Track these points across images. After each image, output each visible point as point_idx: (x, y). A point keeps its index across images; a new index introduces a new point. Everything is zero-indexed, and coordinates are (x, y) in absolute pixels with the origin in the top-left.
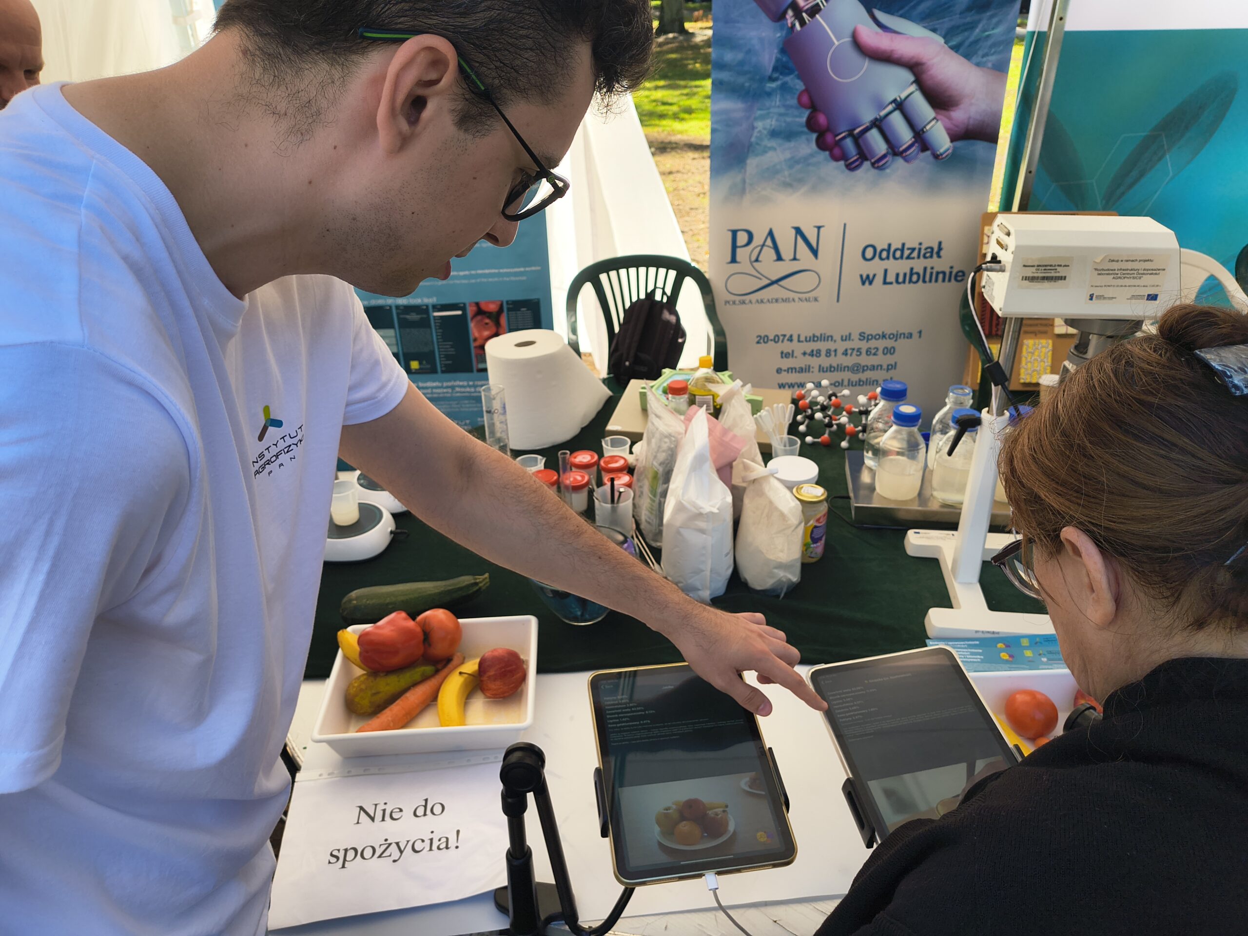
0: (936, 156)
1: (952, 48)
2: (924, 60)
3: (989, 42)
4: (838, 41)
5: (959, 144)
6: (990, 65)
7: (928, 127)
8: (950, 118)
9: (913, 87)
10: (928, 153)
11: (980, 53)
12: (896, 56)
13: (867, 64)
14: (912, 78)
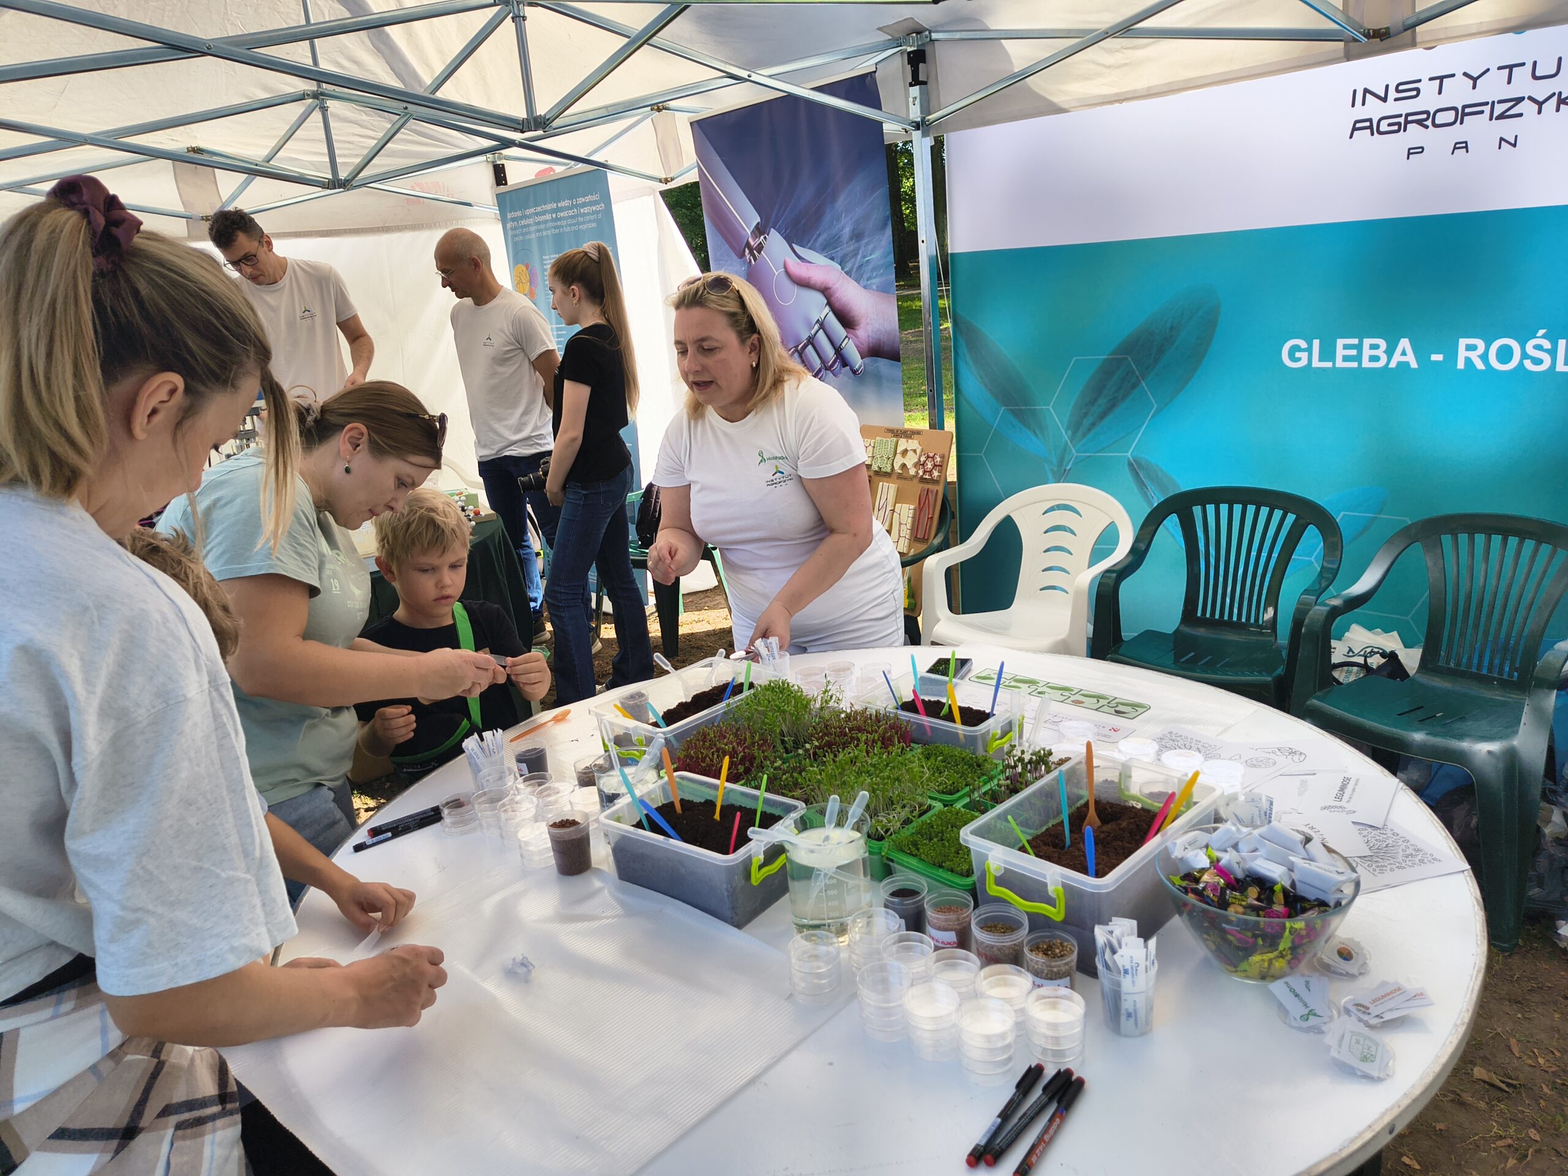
0: (854, 372)
1: (847, 273)
2: (830, 286)
3: (871, 266)
4: (778, 272)
5: (867, 360)
6: (874, 287)
7: (843, 345)
8: (857, 337)
9: (827, 309)
10: (848, 368)
11: (865, 277)
12: (812, 282)
13: (796, 289)
14: (825, 301)
